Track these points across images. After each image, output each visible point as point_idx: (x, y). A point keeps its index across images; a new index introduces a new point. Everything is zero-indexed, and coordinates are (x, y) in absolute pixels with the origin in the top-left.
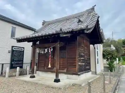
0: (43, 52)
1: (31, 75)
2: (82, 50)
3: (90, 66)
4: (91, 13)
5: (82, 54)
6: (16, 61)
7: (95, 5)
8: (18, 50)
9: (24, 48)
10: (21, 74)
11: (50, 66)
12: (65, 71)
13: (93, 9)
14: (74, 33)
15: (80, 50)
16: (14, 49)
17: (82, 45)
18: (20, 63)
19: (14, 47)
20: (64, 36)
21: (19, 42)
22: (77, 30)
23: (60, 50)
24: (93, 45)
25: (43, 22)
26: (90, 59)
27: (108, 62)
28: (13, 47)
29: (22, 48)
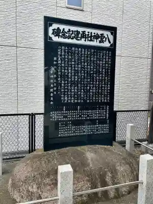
6: (71, 107)
8: (82, 42)
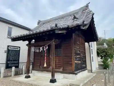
0: (38, 51)
1: (26, 75)
2: (78, 47)
3: (86, 64)
4: (86, 10)
5: (78, 52)
7: (89, 3)
9: (20, 47)
10: (17, 74)
11: (45, 65)
12: (61, 70)
13: (87, 6)
14: (70, 29)
15: (76, 48)
16: (10, 49)
17: (78, 43)
18: (16, 62)
19: (10, 47)
20: (60, 32)
21: (14, 41)
22: (73, 26)
23: (55, 48)
24: (88, 43)
25: (38, 21)
26: (85, 57)
27: (102, 60)
28: (8, 46)
29: (18, 48)
